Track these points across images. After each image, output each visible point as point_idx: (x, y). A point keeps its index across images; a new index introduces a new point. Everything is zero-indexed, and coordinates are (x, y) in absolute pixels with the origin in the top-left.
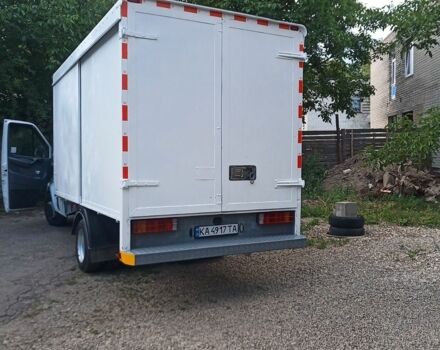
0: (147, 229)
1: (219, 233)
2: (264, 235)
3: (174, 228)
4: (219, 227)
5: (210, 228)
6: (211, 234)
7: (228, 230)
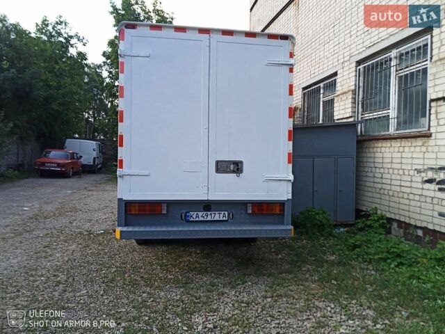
0: (139, 210)
1: (209, 218)
2: (254, 223)
3: (164, 212)
4: (209, 213)
5: (200, 214)
6: (201, 219)
7: (218, 216)
